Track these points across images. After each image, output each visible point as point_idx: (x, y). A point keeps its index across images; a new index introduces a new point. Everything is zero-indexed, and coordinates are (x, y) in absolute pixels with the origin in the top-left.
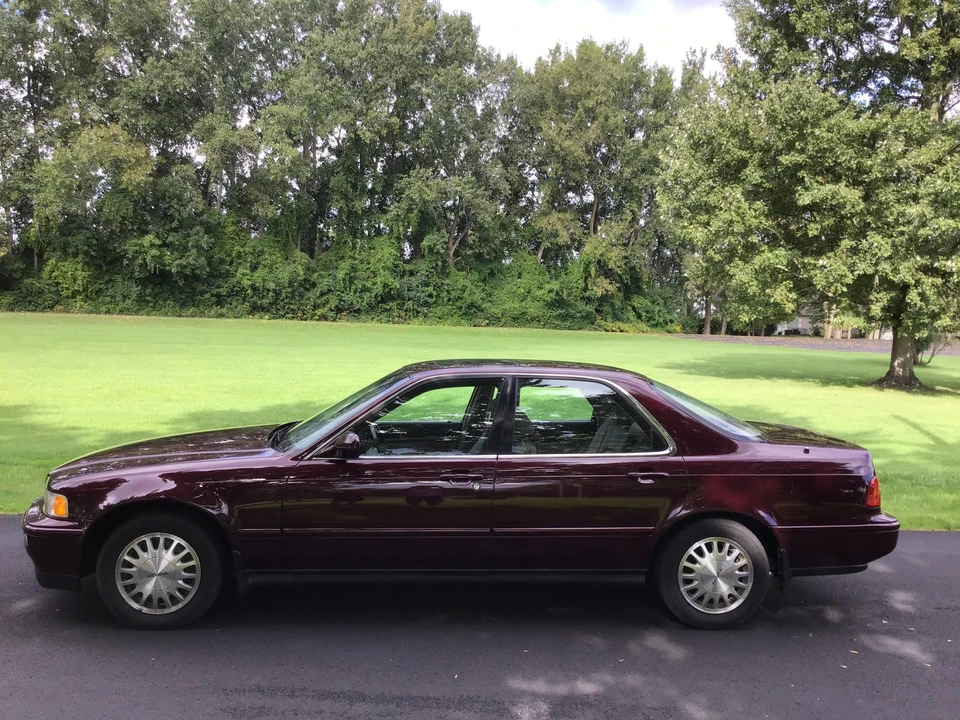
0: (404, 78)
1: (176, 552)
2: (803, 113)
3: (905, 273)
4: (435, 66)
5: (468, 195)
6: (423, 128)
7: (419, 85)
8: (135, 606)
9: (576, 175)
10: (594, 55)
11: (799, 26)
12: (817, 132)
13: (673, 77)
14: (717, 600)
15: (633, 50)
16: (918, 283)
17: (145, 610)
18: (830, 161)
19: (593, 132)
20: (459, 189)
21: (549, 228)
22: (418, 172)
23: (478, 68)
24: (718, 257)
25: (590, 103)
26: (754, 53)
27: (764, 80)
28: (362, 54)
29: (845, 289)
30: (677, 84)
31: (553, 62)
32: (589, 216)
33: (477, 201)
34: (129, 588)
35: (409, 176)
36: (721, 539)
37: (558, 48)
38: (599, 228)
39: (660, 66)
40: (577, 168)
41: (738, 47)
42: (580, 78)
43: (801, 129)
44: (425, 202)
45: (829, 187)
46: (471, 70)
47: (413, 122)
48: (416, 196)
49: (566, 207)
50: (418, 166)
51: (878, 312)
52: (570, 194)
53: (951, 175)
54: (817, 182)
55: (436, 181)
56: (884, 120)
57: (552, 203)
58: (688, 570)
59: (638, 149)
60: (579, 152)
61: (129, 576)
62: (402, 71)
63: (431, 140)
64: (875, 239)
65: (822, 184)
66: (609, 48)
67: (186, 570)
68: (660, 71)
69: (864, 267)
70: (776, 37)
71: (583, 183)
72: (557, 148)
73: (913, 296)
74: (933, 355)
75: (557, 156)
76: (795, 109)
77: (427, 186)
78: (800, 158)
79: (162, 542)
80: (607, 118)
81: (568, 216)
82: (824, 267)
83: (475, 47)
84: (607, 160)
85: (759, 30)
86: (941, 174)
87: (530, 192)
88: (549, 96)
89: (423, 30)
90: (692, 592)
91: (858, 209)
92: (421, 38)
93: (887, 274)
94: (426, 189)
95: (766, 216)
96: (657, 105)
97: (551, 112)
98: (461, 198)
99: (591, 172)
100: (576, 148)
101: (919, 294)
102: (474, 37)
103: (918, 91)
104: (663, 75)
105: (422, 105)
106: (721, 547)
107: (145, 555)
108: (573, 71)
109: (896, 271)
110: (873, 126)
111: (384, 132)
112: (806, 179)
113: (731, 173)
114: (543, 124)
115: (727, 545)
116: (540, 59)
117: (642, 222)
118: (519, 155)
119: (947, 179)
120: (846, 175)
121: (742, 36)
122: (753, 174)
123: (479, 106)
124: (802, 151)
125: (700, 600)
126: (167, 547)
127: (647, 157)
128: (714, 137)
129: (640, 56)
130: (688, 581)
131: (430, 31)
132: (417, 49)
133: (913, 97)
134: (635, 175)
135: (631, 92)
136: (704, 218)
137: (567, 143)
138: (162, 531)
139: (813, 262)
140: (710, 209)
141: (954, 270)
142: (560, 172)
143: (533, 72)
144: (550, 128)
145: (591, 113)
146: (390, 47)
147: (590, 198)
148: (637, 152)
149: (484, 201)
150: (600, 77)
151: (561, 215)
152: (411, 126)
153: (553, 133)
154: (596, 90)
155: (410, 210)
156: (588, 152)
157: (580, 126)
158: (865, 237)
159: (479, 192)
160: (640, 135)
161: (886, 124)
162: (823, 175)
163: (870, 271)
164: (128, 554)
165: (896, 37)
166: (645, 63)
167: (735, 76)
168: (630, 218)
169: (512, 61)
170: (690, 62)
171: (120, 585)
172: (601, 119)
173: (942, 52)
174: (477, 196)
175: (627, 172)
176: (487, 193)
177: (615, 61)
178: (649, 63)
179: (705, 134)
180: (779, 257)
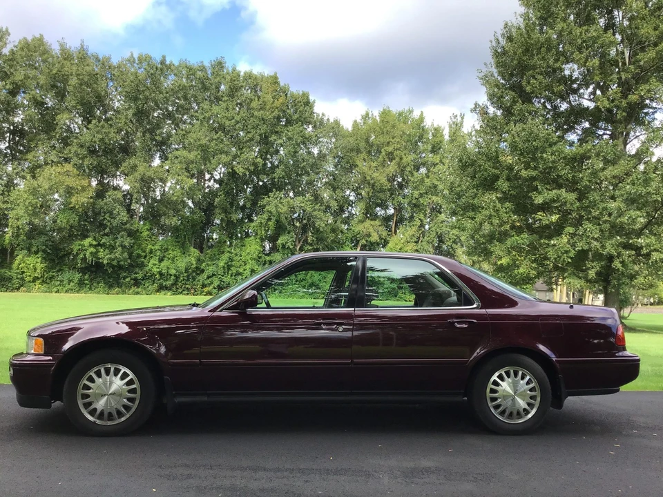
1: (122, 378)
8: (90, 418)
9: (381, 196)
10: (390, 119)
14: (515, 413)
15: (416, 115)
17: (98, 422)
19: (392, 168)
21: (364, 231)
30: (447, 137)
32: (391, 223)
34: (87, 405)
36: (516, 368)
38: (398, 231)
39: (435, 126)
49: (374, 217)
52: (378, 209)
57: (366, 215)
58: (493, 391)
59: (422, 179)
61: (87, 396)
66: (400, 114)
67: (130, 391)
68: (435, 129)
71: (386, 201)
72: (368, 178)
79: (112, 370)
80: (401, 159)
81: (377, 223)
84: (402, 186)
88: (362, 145)
90: (496, 407)
96: (434, 150)
97: (364, 155)
100: (381, 178)
104: (437, 131)
106: (516, 374)
107: (100, 380)
108: (377, 129)
114: (358, 163)
115: (520, 373)
116: (355, 121)
117: (427, 227)
122: (503, 185)
125: (502, 413)
126: (116, 375)
127: (429, 184)
128: (475, 161)
129: (421, 119)
130: (494, 399)
134: (421, 196)
136: (471, 214)
138: (112, 362)
140: (475, 208)
142: (370, 194)
143: (351, 130)
147: (391, 211)
151: (372, 222)
153: (365, 169)
156: (389, 181)
157: (383, 164)
160: (423, 170)
164: (87, 380)
168: (419, 224)
169: (337, 122)
170: (454, 123)
171: (80, 403)
172: (397, 159)
175: (416, 194)
178: (428, 123)
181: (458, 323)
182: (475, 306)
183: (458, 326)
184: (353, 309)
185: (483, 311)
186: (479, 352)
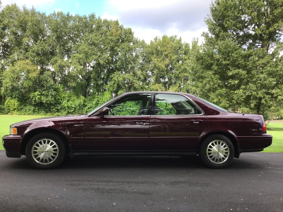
0: (113, 46)
1: (51, 145)
2: (228, 49)
3: (260, 94)
4: (121, 43)
5: (131, 79)
6: (118, 60)
7: (117, 48)
8: (38, 162)
9: (163, 73)
10: (167, 40)
11: (226, 26)
12: (233, 54)
13: (190, 46)
14: (219, 159)
15: (178, 38)
16: (264, 97)
17: (41, 163)
18: (237, 63)
19: (167, 61)
20: (129, 77)
21: (155, 88)
22: (117, 73)
23: (134, 43)
24: (206, 91)
25: (166, 53)
26: (214, 34)
27: (217, 41)
28: (100, 39)
29: (243, 100)
30: (191, 48)
31: (155, 42)
32: (167, 85)
33: (134, 81)
34: (36, 156)
35: (114, 74)
36: (219, 141)
37: (157, 38)
38: (170, 88)
39: (186, 43)
40: (163, 71)
41: (209, 32)
42: (163, 46)
43: (228, 54)
44: (119, 81)
45: (237, 70)
46: (132, 44)
47: (115, 59)
48: (116, 79)
49: (159, 82)
50: (116, 71)
51: (253, 106)
52: (161, 79)
53: (272, 66)
54: (233, 69)
55: (122, 75)
56: (252, 51)
57: (156, 81)
58: (209, 150)
59: (180, 66)
60: (164, 67)
61: (36, 152)
62: (112, 44)
63: (120, 63)
64: (251, 85)
65: (235, 70)
66: (171, 38)
67: (54, 150)
68: (186, 44)
69: (248, 93)
70: (220, 29)
71: (164, 76)
72: (157, 66)
73: (263, 101)
74: (269, 122)
75: (157, 68)
76: (226, 48)
77: (120, 76)
78: (228, 62)
79: (47, 141)
80: (171, 57)
81: (161, 85)
82: (236, 93)
83: (133, 37)
84: (171, 69)
85: (215, 27)
86: (269, 66)
87: (149, 78)
88: (154, 51)
89: (118, 33)
90: (211, 157)
91: (246, 76)
92: (118, 35)
93: (255, 95)
94: (119, 77)
95: (219, 79)
96: (185, 53)
97: (155, 56)
98: (129, 80)
99: (167, 73)
100: (162, 65)
101: (265, 100)
102: (132, 35)
103: (261, 44)
104: (187, 45)
105: (118, 54)
106: (219, 143)
107: (42, 145)
108: (161, 44)
109: (257, 94)
110: (249, 53)
111: (107, 61)
112: (230, 68)
113: (209, 67)
114: (153, 59)
115: (221, 142)
116: (151, 41)
117: (182, 87)
118: (146, 68)
119: (271, 67)
120: (241, 67)
121: (210, 29)
122: (215, 67)
123: (134, 54)
124: (229, 60)
125: (213, 159)
126: (48, 143)
127: (183, 68)
128: (203, 57)
129: (180, 40)
130: (209, 154)
131: (120, 33)
132: (116, 38)
133: (259, 45)
134: (180, 73)
135: (178, 50)
136: (201, 80)
137: (160, 64)
138: (46, 138)
139: (233, 92)
140: (203, 78)
141: (274, 93)
142: (158, 72)
143: (149, 45)
144: (155, 60)
145: (167, 56)
146: (109, 37)
147: (167, 80)
148: (180, 67)
149: (136, 80)
150: (169, 46)
151: (159, 85)
152: (114, 60)
153: (156, 62)
154: (168, 49)
155: (114, 84)
156: (166, 67)
157: (163, 60)
158: (248, 85)
159: (135, 78)
160: (180, 62)
161: (252, 52)
162: (235, 67)
163: (250, 94)
164: (36, 145)
165: (254, 29)
166: (182, 42)
167: (209, 40)
168: (179, 85)
169: (143, 41)
170: (194, 42)
171: (33, 155)
172: (169, 57)
173: (267, 32)
174: (134, 79)
175: (178, 72)
176: (137, 79)
177: (173, 41)
178: (183, 42)
179: (200, 56)
180: (224, 91)
181: (195, 121)
182: (202, 114)
183: (195, 123)
184: (150, 116)
185: (205, 116)
186: (203, 134)
